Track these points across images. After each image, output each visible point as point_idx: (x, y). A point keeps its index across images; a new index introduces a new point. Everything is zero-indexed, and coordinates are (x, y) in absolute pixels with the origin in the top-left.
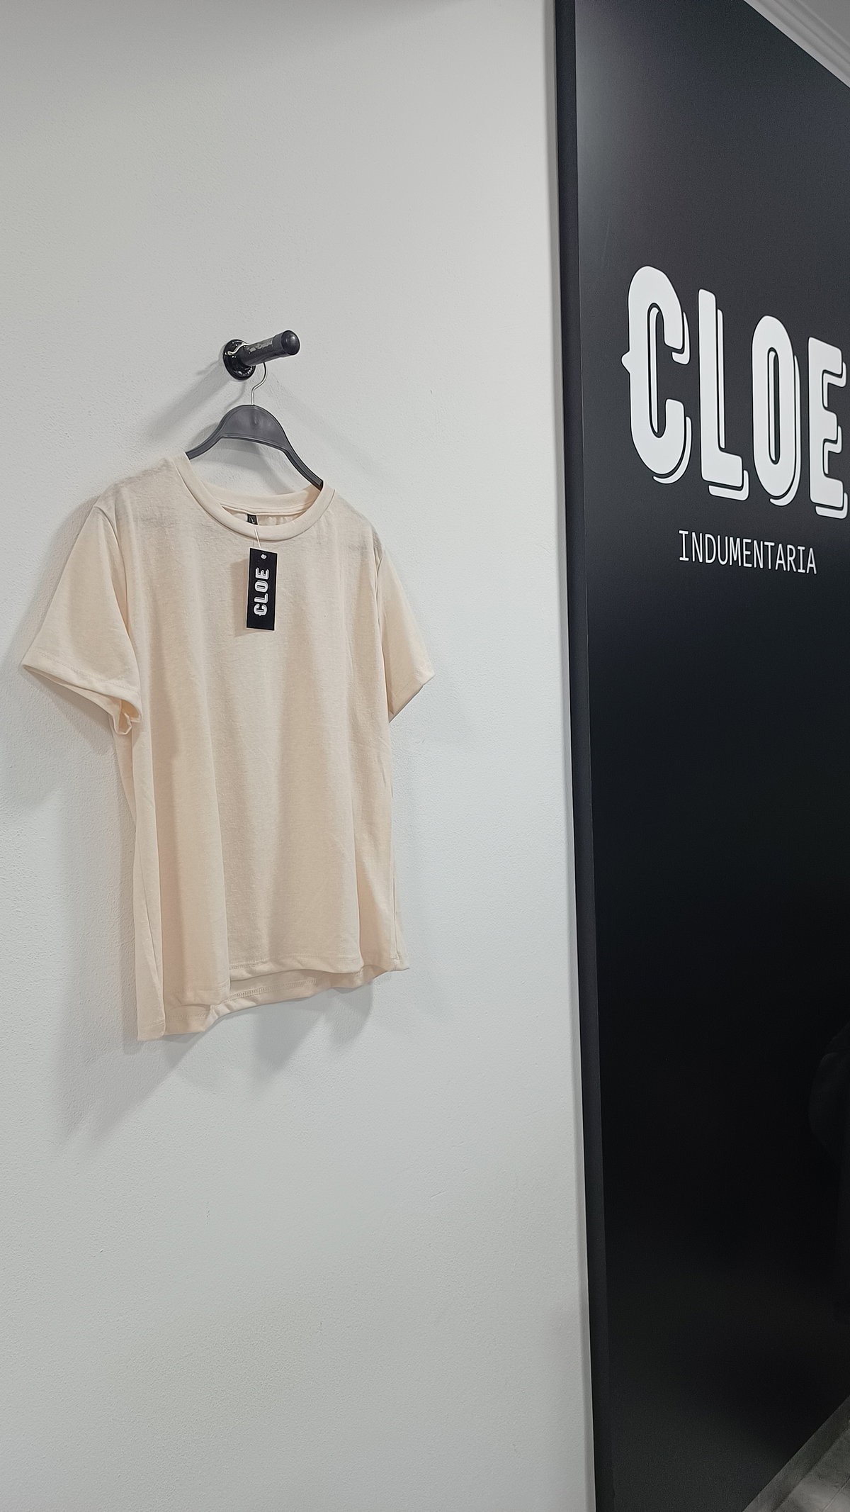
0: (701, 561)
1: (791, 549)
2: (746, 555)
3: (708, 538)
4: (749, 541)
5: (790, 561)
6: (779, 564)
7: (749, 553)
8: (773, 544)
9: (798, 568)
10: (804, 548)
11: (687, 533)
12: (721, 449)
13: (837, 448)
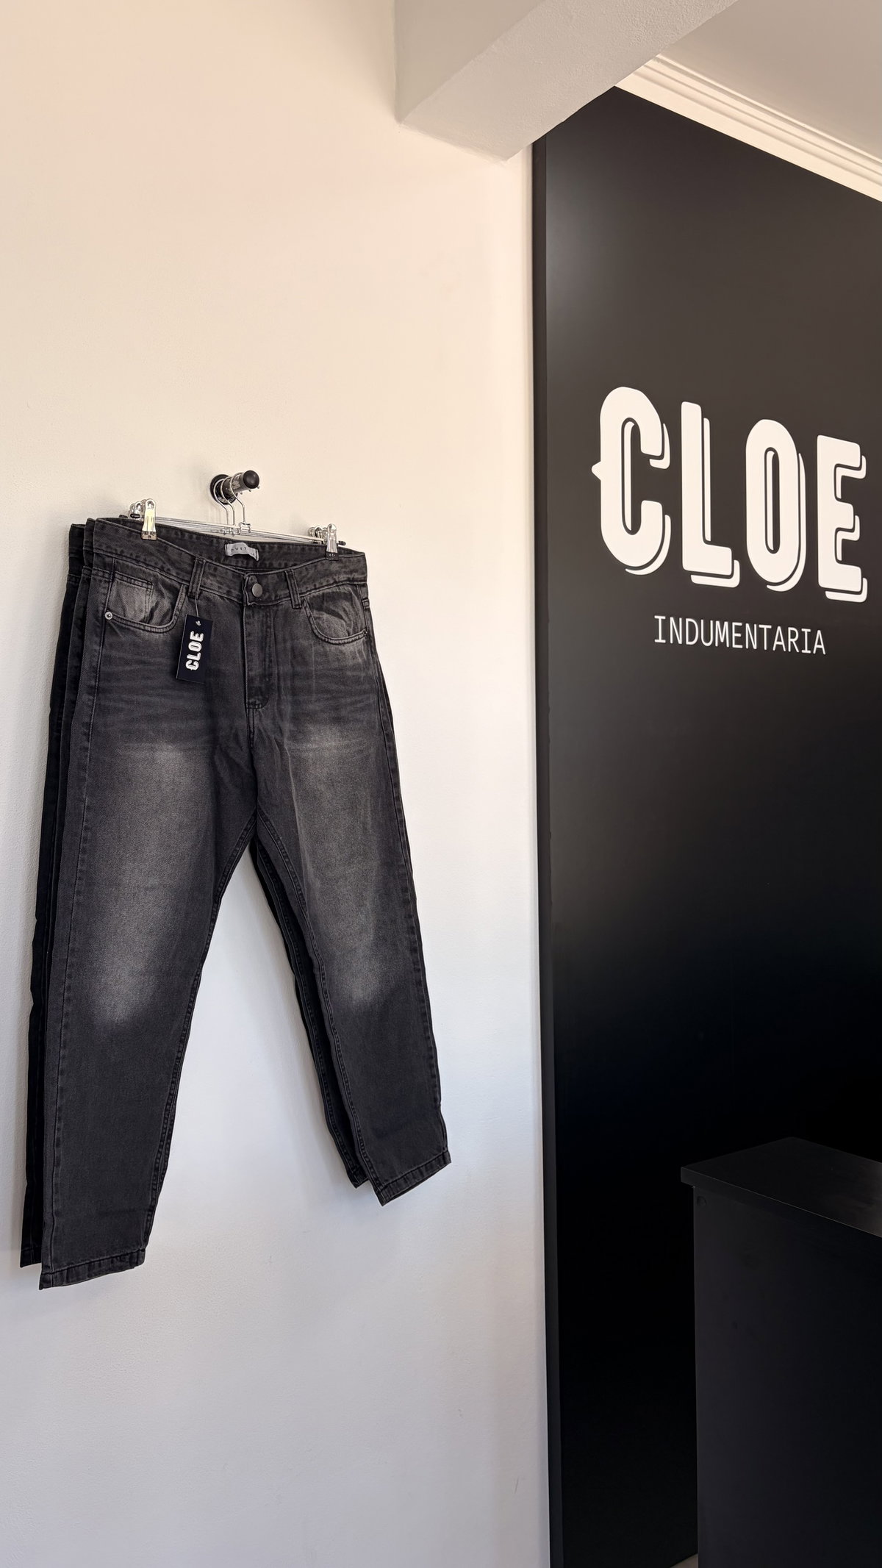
0: (680, 642)
1: (792, 631)
2: (736, 637)
3: (690, 622)
4: (740, 624)
5: (792, 643)
6: (777, 645)
7: (739, 635)
8: (770, 627)
9: (802, 647)
10: (809, 630)
11: (664, 618)
12: (706, 542)
13: (855, 536)
